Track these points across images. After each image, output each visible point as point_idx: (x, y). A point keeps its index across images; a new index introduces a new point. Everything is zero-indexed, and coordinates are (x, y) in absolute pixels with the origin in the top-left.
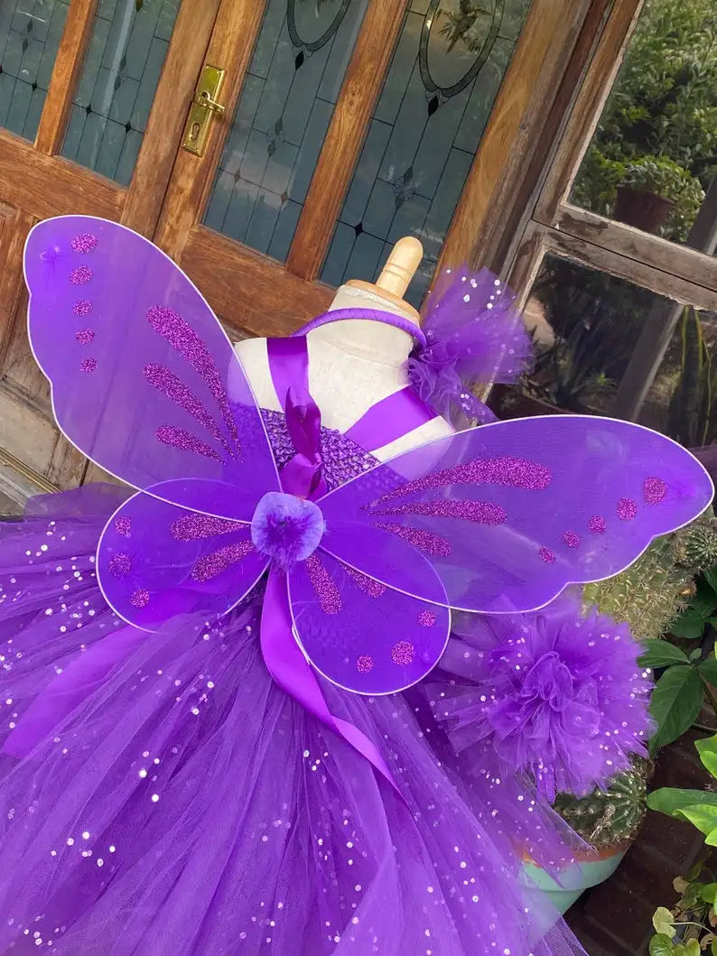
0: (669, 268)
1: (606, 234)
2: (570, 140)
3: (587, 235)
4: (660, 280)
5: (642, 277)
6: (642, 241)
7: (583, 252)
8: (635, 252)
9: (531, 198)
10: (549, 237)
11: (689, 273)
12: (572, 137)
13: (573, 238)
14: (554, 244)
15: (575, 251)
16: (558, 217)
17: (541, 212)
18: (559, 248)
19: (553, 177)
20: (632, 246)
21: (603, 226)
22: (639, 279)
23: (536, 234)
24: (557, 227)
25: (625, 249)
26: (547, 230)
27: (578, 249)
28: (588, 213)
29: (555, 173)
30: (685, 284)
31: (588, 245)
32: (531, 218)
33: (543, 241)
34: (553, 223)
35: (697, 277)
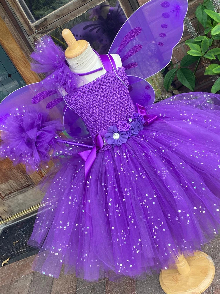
0: (70, 11)
1: (49, 20)
2: (16, 10)
3: (45, 25)
4: (71, 16)
5: (67, 19)
6: (57, 12)
7: (48, 29)
8: (59, 16)
9: (23, 32)
10: (37, 35)
11: (75, 7)
12: (16, 9)
13: (43, 29)
14: (40, 35)
15: (47, 31)
16: (34, 29)
17: (29, 32)
18: (42, 35)
19: (23, 22)
20: (57, 16)
21: (46, 19)
22: (67, 20)
23: (34, 38)
24: (36, 31)
25: (56, 18)
26: (35, 34)
27: (46, 30)
28: (39, 20)
29: (22, 21)
30: (77, 10)
31: (48, 27)
32: (28, 36)
33: (37, 37)
34: (34, 31)
35: (78, 6)
